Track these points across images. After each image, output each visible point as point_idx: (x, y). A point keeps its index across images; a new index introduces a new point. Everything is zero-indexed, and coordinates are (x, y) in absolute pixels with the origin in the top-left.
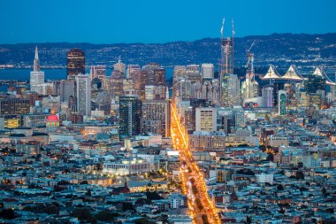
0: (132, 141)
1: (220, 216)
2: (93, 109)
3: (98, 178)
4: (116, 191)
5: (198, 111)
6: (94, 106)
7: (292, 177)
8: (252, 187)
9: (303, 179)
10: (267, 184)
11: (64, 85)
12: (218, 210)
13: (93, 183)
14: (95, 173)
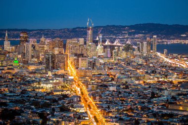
0: (51, 72)
2: (32, 58)
3: (39, 88)
4: (48, 94)
5: (80, 59)
7: (123, 88)
8: (107, 93)
9: (128, 89)
10: (114, 91)
11: (19, 47)
12: (95, 103)
13: (37, 90)
14: (37, 86)
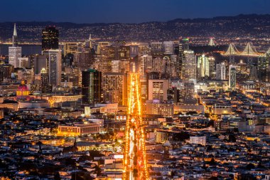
0: (91, 108)
1: (148, 170)
2: (63, 81)
3: (53, 138)
4: (66, 149)
5: (151, 82)
6: (64, 78)
7: (225, 140)
8: (185, 148)
9: (234, 141)
10: (199, 145)
11: (37, 59)
12: (148, 166)
13: (46, 142)
14: (50, 134)
